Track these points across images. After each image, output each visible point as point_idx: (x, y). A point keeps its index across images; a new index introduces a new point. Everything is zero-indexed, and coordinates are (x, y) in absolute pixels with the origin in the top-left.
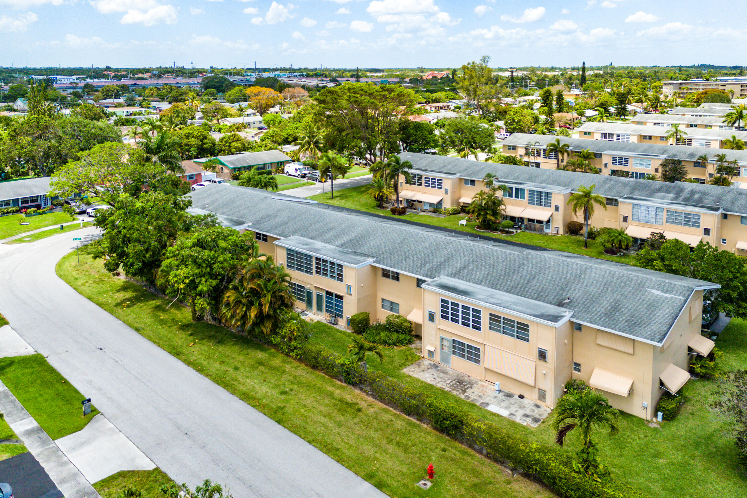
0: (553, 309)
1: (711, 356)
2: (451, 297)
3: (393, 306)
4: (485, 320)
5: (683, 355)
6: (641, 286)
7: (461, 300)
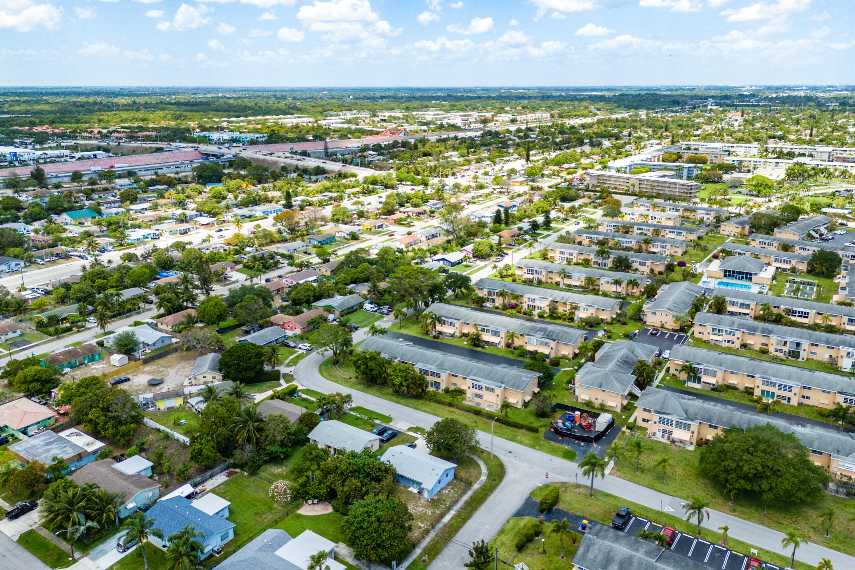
0: (500, 384)
1: (539, 392)
2: (475, 382)
3: (455, 384)
4: (484, 388)
5: (531, 393)
6: (521, 377)
7: (477, 383)
